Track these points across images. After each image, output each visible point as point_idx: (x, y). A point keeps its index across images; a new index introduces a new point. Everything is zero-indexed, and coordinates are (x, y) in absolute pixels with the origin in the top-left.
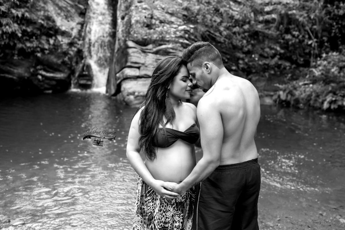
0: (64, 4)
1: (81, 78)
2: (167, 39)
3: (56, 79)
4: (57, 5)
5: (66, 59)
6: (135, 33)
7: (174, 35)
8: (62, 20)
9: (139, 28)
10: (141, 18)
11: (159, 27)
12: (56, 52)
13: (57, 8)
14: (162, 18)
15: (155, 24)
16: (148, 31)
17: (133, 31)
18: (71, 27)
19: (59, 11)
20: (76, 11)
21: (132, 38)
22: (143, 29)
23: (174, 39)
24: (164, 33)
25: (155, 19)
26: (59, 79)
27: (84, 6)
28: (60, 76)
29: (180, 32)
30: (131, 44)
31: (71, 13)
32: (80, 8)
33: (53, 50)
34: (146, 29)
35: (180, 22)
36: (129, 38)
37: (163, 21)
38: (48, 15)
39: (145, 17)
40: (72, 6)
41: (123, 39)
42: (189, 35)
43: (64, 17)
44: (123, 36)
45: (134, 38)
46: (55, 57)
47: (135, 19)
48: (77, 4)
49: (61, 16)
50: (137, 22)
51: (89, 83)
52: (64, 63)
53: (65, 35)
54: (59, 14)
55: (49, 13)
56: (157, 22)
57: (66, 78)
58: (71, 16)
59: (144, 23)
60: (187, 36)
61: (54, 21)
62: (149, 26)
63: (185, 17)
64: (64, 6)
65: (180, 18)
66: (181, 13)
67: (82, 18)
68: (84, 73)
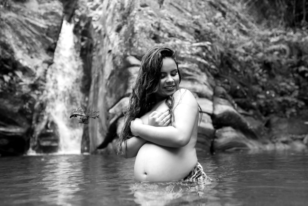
0: (28, 33)
1: (43, 138)
2: (182, 56)
3: (9, 135)
4: (18, 33)
5: (26, 106)
6: (138, 45)
7: (189, 51)
8: (23, 54)
9: (145, 38)
10: (147, 25)
11: (169, 41)
12: (12, 95)
13: (17, 38)
14: (171, 31)
15: (163, 38)
16: (156, 44)
17: (136, 43)
18: (35, 65)
19: (20, 43)
20: (43, 45)
21: (135, 52)
22: (149, 41)
23: (190, 56)
24: (178, 46)
25: (162, 31)
26: (13, 134)
27: (54, 40)
28: (14, 130)
29: (197, 49)
30: (133, 60)
31: (37, 46)
32: (48, 42)
33: (8, 92)
34: (153, 41)
35: (192, 39)
36: (131, 51)
37: (173, 35)
38: (5, 41)
39: (152, 25)
40: (38, 38)
41: (122, 54)
42: (207, 54)
43: (27, 51)
44: (121, 51)
45: (137, 52)
46: (10, 103)
47: (139, 25)
48: (45, 35)
49: (23, 49)
50: (142, 29)
51: (55, 144)
52: (22, 112)
53: (27, 74)
54: (20, 46)
55: (7, 40)
56: (166, 36)
57: (24, 134)
58: (36, 51)
59: (151, 32)
60: (204, 54)
61: (12, 52)
62: (156, 38)
63: (197, 34)
64: (28, 35)
65: (191, 34)
66: (192, 28)
67: (50, 56)
68: (48, 131)
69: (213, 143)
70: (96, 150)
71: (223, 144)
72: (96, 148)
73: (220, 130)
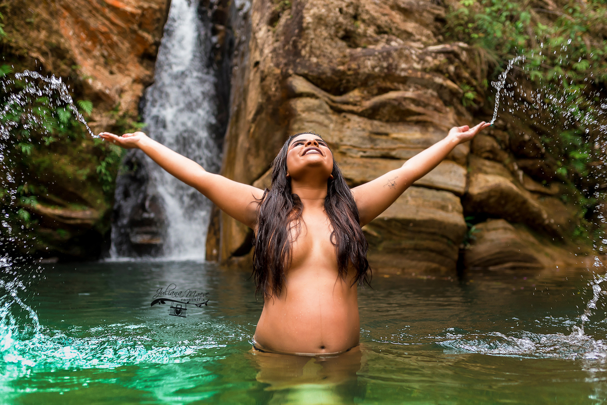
0: (104, 24)
1: (136, 230)
2: (403, 74)
3: (72, 222)
4: (84, 26)
5: (102, 168)
6: (311, 53)
7: (418, 63)
8: (94, 66)
9: (325, 39)
10: (329, 10)
11: (376, 42)
12: (75, 147)
13: (83, 35)
14: (383, 20)
15: (365, 35)
16: (348, 51)
17: (308, 49)
18: (118, 86)
19: (89, 44)
20: (133, 47)
21: (304, 67)
22: (334, 44)
23: (419, 74)
24: (395, 54)
25: (364, 21)
26: (79, 222)
27: (154, 36)
28: (79, 213)
29: (435, 58)
30: (300, 85)
31: (121, 50)
32: (142, 40)
33: (68, 140)
34: (342, 44)
35: (428, 37)
36: (295, 66)
37: (386, 29)
38: (59, 43)
39: (341, 10)
40: (122, 33)
41: (278, 71)
42: (456, 68)
43: (102, 60)
44: (277, 65)
45: (309, 67)
46: (72, 162)
47: (314, 11)
48: (135, 27)
49: (94, 57)
50: (320, 20)
51: (157, 241)
52: (94, 179)
53: (102, 105)
54: (88, 51)
55: (62, 40)
56: (371, 31)
57: (98, 221)
58: (118, 60)
59: (338, 25)
60: (452, 68)
61: (73, 63)
62: (349, 37)
63: (439, 24)
64: (104, 29)
65: (427, 26)
66: (429, 12)
67: (147, 68)
68: (146, 215)
69: (462, 253)
70: (230, 258)
71: (485, 255)
72: (229, 255)
73: (480, 226)
